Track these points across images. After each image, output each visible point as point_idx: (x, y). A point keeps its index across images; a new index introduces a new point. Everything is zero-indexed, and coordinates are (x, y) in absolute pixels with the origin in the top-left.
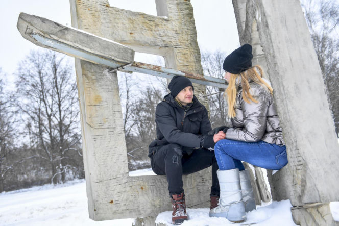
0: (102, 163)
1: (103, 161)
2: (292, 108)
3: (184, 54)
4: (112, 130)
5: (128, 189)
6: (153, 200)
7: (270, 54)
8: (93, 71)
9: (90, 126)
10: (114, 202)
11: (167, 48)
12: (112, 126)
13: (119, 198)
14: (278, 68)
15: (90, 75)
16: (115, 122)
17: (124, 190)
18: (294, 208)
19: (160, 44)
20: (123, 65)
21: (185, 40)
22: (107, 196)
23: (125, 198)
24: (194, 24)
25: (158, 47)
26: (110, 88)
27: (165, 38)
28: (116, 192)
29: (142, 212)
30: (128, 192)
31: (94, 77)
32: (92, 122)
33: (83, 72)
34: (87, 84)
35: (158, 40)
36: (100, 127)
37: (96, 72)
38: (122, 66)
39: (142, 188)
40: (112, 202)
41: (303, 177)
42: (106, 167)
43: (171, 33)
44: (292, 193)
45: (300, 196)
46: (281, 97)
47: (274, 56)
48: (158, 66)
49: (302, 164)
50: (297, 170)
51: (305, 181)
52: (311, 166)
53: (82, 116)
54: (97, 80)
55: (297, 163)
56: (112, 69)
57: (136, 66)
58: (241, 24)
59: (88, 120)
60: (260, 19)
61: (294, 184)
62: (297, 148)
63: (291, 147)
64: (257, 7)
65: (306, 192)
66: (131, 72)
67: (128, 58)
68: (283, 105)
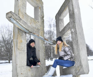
3: (41, 32)
4: (24, 51)
6: (31, 74)
7: (76, 40)
9: (19, 49)
11: (38, 30)
15: (20, 33)
16: (25, 49)
17: (25, 70)
18: (73, 76)
19: (36, 28)
23: (25, 73)
24: (44, 24)
26: (25, 38)
28: (23, 71)
33: (18, 32)
36: (21, 50)
37: (22, 33)
39: (29, 70)
40: (22, 74)
42: (22, 63)
43: (39, 26)
44: (74, 72)
45: (77, 73)
46: (78, 50)
47: (77, 41)
48: (39, 35)
49: (81, 66)
50: (78, 67)
51: (80, 70)
52: (83, 66)
53: (15, 45)
54: (22, 35)
55: (79, 65)
56: (26, 33)
57: (34, 34)
58: (59, 29)
59: (18, 47)
60: (73, 31)
61: (76, 70)
62: (81, 62)
63: (78, 62)
64: (73, 28)
65: (79, 72)
66: (30, 35)
67: (33, 31)
68: (78, 52)
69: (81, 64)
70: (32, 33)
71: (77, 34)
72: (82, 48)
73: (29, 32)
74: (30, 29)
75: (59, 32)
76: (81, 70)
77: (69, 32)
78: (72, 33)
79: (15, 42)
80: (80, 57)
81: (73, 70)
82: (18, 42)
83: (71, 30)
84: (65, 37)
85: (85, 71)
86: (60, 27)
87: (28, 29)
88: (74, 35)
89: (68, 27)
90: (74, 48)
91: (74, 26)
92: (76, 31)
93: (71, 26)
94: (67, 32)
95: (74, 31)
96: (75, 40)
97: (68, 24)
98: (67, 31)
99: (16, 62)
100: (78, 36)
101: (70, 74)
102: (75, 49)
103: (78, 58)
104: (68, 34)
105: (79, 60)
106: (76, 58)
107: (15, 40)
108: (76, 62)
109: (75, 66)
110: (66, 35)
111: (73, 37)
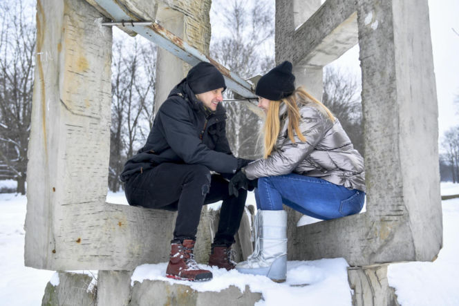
0: (75, 174)
1: (77, 170)
3: (195, 29)
4: (95, 121)
5: (102, 222)
6: (131, 245)
7: (382, 74)
8: (80, 13)
9: (66, 107)
10: (82, 242)
11: (176, 12)
12: (95, 116)
13: (89, 235)
14: (396, 94)
15: (76, 18)
16: (100, 110)
17: (96, 223)
19: (170, 2)
20: (135, 19)
21: (198, 8)
22: (74, 230)
23: (97, 236)
25: (166, 6)
26: (101, 50)
28: (86, 225)
29: (116, 262)
30: (102, 227)
31: (82, 24)
32: (70, 101)
33: (65, 10)
34: (71, 32)
36: (81, 113)
37: (85, 17)
38: (132, 21)
39: (120, 224)
40: (79, 241)
41: (393, 230)
42: (80, 181)
44: (357, 249)
45: (374, 253)
46: (387, 130)
47: (392, 79)
48: (179, 39)
49: (401, 214)
50: (383, 221)
51: (392, 235)
52: (413, 218)
53: (43, 85)
54: (86, 31)
55: (388, 212)
56: (108, 19)
57: (153, 28)
58: (291, 14)
59: (64, 97)
60: (375, 26)
61: (368, 238)
62: (400, 195)
63: (383, 193)
64: (374, 8)
65: (386, 249)
66: (134, 34)
67: (151, 12)
68: (387, 140)
69: (401, 208)
70: (143, 20)
71: (392, 39)
73: (127, 17)
75: (288, 34)
76: (397, 239)
77: (349, 29)
78: (363, 35)
79: (45, 67)
80: (398, 169)
81: (352, 236)
82: (64, 68)
83: (359, 20)
84: (319, 64)
85: (419, 245)
86: (297, 8)
88: (375, 50)
89: (342, 6)
90: (368, 117)
92: (391, 24)
94: (337, 30)
95: (380, 27)
96: (377, 75)
98: (336, 26)
99: (47, 179)
100: (396, 55)
101: (332, 256)
102: (374, 126)
103: (386, 175)
104: (337, 42)
105: (393, 184)
106: (374, 172)
107: (46, 55)
108: (375, 197)
109: (365, 214)
110: (327, 50)
111: (371, 58)
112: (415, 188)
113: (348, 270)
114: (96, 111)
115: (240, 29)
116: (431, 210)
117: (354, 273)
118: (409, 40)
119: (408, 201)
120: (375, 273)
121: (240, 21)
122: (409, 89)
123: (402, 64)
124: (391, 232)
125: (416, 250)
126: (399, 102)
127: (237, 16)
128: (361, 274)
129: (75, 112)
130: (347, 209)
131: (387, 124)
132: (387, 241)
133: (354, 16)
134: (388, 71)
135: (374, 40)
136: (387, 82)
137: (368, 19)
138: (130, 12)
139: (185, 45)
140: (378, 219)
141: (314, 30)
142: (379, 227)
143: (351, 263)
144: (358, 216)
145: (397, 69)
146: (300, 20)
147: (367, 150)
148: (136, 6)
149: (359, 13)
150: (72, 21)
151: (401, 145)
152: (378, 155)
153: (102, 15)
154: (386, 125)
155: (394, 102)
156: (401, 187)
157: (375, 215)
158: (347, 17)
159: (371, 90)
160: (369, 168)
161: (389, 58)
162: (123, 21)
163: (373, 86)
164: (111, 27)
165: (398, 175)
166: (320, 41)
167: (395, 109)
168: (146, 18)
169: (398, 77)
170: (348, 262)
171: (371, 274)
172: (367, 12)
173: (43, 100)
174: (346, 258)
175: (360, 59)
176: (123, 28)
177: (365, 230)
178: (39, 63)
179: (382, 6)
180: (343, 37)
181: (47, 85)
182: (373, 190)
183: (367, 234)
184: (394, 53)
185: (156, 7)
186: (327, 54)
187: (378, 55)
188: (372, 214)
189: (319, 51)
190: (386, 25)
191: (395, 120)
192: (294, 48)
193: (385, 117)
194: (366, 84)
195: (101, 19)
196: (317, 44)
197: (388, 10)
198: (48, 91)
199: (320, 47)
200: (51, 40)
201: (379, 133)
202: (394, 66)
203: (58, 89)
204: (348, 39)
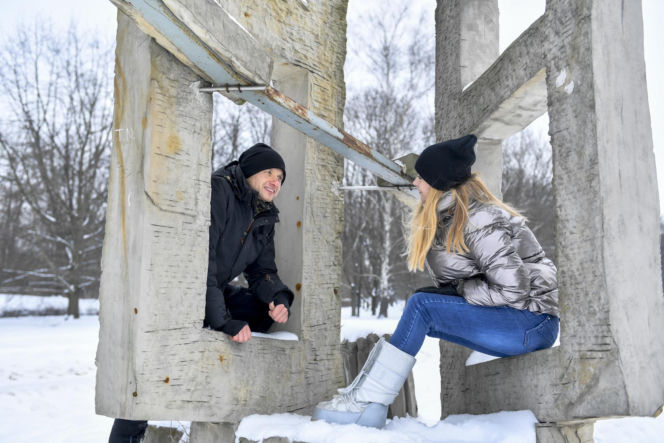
0: (163, 291)
1: (165, 285)
2: (611, 256)
3: (324, 90)
4: (189, 219)
5: (197, 356)
6: (236, 388)
7: (580, 154)
8: (172, 76)
9: (152, 202)
10: (171, 382)
11: (298, 68)
12: (189, 212)
13: (181, 373)
14: (599, 182)
16: (196, 204)
17: (188, 356)
19: (289, 55)
20: (242, 83)
21: (327, 61)
22: (161, 366)
23: (190, 374)
24: (345, 31)
25: (284, 61)
26: (198, 124)
27: (298, 46)
28: (177, 359)
29: (216, 410)
30: (197, 362)
31: (173, 92)
32: (157, 194)
33: (152, 72)
34: (160, 103)
35: (287, 46)
36: (170, 208)
37: (177, 81)
38: (239, 86)
39: (221, 359)
40: (167, 381)
41: (597, 372)
42: (169, 300)
43: (309, 39)
44: (548, 397)
45: (571, 404)
46: (587, 232)
47: (594, 162)
48: (303, 107)
49: (608, 350)
50: (583, 358)
51: (596, 379)
52: (624, 354)
53: (123, 171)
54: (179, 100)
55: (589, 346)
56: (207, 84)
57: (267, 94)
58: (457, 69)
59: (150, 187)
60: (570, 88)
61: (564, 382)
62: (606, 322)
63: (583, 319)
64: (568, 65)
65: (589, 398)
66: (241, 102)
67: (264, 73)
68: (587, 247)
69: (608, 340)
70: (255, 85)
71: (592, 107)
72: (622, 223)
73: (233, 81)
74: (241, 54)
75: (453, 96)
76: (603, 384)
77: (536, 92)
78: (554, 101)
79: (124, 148)
80: (602, 286)
81: (541, 378)
82: (150, 150)
84: (496, 137)
85: (635, 393)
86: (464, 60)
87: (226, 54)
88: (570, 122)
89: (526, 60)
90: (561, 214)
91: (575, 48)
92: (591, 86)
93: (552, 46)
94: (519, 93)
95: (577, 90)
96: (574, 156)
97: (534, 32)
98: (518, 87)
99: (126, 296)
100: (599, 129)
101: (514, 406)
102: (570, 225)
103: (587, 294)
104: (520, 107)
105: (595, 306)
106: (570, 290)
107: (126, 132)
108: (572, 324)
109: (560, 349)
110: (507, 119)
111: (565, 133)
112: (627, 313)
113: (537, 427)
114: (191, 205)
115: (391, 75)
116: (651, 343)
117: (545, 432)
118: (616, 108)
119: (617, 331)
120: (576, 432)
121: (391, 63)
122: (617, 175)
123: (607, 142)
124: (595, 374)
125: (630, 400)
126: (602, 194)
127: (386, 56)
128: (556, 433)
129: (164, 207)
130: (534, 342)
131: (587, 224)
132: (589, 388)
133: (542, 73)
134: (588, 151)
135: (568, 108)
136: (587, 165)
137: (561, 78)
138: (237, 74)
139: (310, 115)
140: (577, 356)
141: (487, 92)
142: (578, 368)
143: (541, 417)
144: (549, 352)
145: (599, 148)
146: (469, 76)
147: (561, 259)
148: (245, 66)
149: (548, 71)
150: (161, 88)
151: (607, 254)
152: (575, 267)
153: (200, 78)
154: (586, 226)
155: (596, 193)
156: (608, 312)
157: (572, 350)
158: (532, 75)
159: (565, 177)
160: (564, 284)
161: (589, 133)
162: (227, 86)
163: (568, 171)
164: (211, 93)
165: (602, 295)
166: (497, 107)
167: (598, 204)
168: (257, 80)
169: (601, 159)
170: (537, 416)
171: (570, 434)
172: (559, 69)
173: (123, 192)
174: (533, 410)
175: (550, 134)
176: (227, 93)
177: (559, 371)
178: (118, 143)
179: (578, 62)
180: (528, 101)
181: (127, 172)
182: (569, 315)
183: (562, 377)
184: (595, 126)
185: (271, 66)
186: (507, 124)
187: (574, 128)
188: (569, 348)
189: (496, 120)
190: (584, 88)
191: (597, 219)
192: (460, 116)
193: (584, 214)
194: (559, 168)
195: (198, 83)
196: (492, 111)
197: (587, 67)
198: (128, 180)
199: (496, 114)
200: (133, 112)
201: (577, 236)
202: (595, 144)
203: (143, 178)
204: (535, 105)
